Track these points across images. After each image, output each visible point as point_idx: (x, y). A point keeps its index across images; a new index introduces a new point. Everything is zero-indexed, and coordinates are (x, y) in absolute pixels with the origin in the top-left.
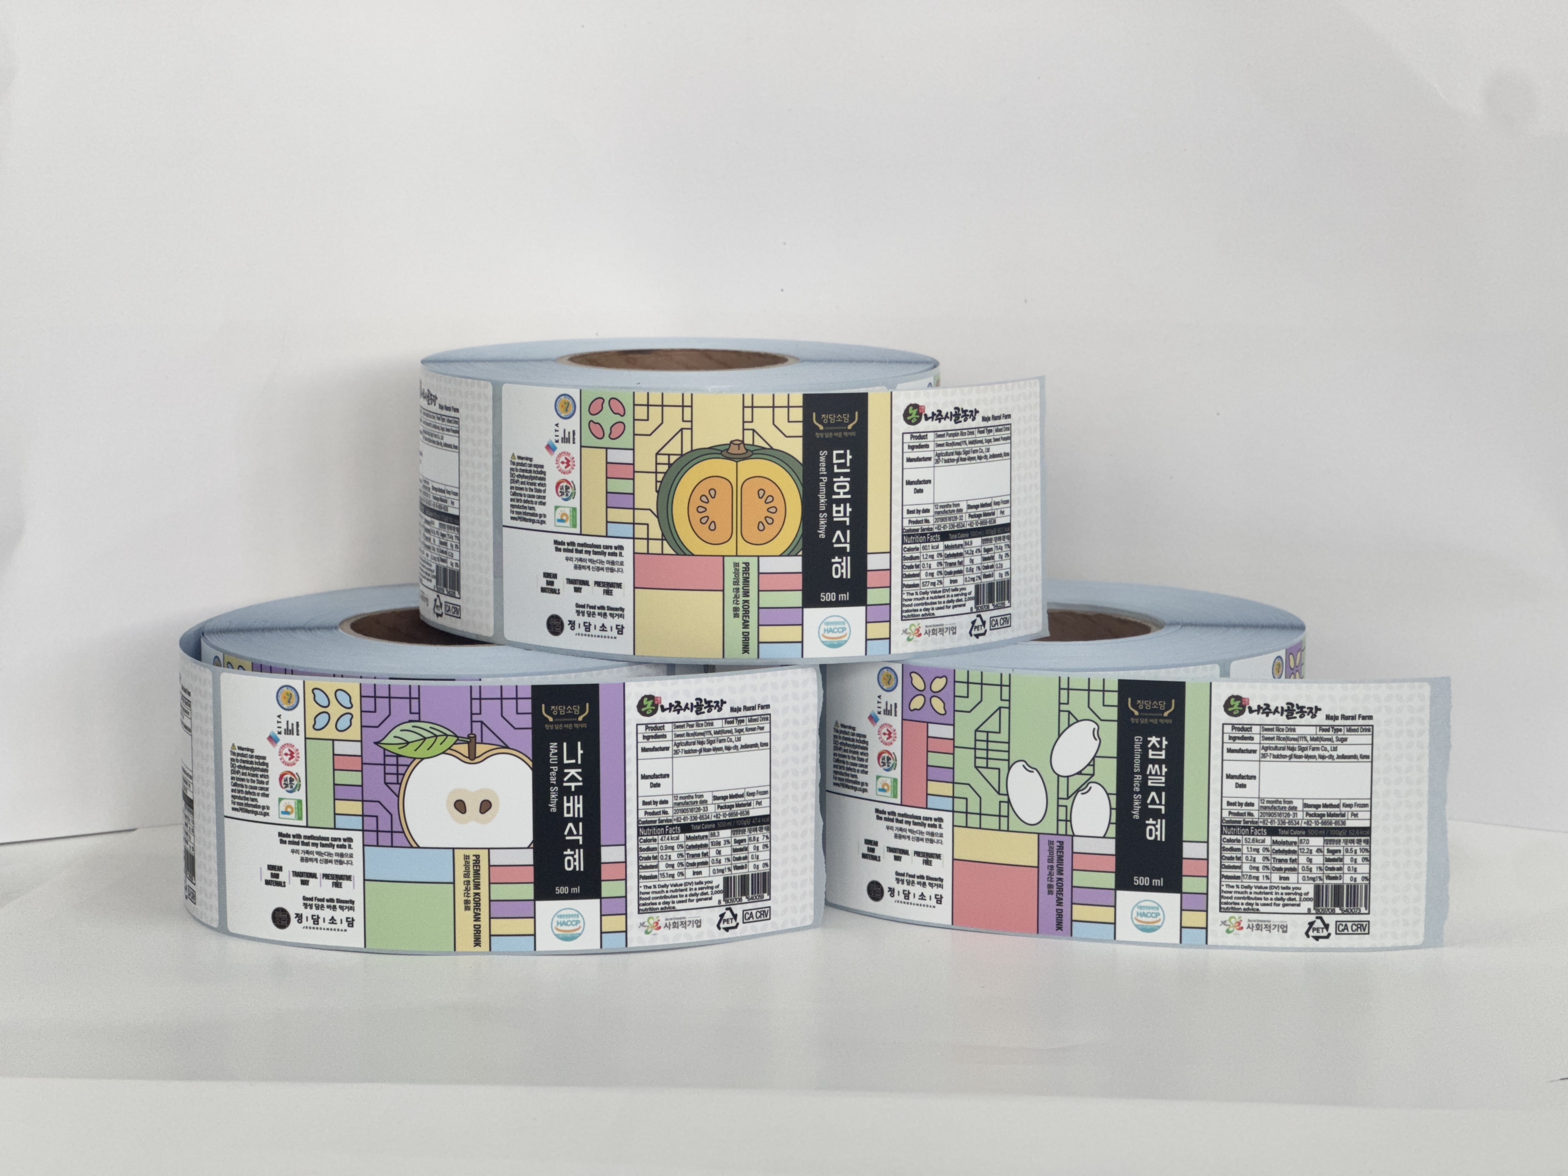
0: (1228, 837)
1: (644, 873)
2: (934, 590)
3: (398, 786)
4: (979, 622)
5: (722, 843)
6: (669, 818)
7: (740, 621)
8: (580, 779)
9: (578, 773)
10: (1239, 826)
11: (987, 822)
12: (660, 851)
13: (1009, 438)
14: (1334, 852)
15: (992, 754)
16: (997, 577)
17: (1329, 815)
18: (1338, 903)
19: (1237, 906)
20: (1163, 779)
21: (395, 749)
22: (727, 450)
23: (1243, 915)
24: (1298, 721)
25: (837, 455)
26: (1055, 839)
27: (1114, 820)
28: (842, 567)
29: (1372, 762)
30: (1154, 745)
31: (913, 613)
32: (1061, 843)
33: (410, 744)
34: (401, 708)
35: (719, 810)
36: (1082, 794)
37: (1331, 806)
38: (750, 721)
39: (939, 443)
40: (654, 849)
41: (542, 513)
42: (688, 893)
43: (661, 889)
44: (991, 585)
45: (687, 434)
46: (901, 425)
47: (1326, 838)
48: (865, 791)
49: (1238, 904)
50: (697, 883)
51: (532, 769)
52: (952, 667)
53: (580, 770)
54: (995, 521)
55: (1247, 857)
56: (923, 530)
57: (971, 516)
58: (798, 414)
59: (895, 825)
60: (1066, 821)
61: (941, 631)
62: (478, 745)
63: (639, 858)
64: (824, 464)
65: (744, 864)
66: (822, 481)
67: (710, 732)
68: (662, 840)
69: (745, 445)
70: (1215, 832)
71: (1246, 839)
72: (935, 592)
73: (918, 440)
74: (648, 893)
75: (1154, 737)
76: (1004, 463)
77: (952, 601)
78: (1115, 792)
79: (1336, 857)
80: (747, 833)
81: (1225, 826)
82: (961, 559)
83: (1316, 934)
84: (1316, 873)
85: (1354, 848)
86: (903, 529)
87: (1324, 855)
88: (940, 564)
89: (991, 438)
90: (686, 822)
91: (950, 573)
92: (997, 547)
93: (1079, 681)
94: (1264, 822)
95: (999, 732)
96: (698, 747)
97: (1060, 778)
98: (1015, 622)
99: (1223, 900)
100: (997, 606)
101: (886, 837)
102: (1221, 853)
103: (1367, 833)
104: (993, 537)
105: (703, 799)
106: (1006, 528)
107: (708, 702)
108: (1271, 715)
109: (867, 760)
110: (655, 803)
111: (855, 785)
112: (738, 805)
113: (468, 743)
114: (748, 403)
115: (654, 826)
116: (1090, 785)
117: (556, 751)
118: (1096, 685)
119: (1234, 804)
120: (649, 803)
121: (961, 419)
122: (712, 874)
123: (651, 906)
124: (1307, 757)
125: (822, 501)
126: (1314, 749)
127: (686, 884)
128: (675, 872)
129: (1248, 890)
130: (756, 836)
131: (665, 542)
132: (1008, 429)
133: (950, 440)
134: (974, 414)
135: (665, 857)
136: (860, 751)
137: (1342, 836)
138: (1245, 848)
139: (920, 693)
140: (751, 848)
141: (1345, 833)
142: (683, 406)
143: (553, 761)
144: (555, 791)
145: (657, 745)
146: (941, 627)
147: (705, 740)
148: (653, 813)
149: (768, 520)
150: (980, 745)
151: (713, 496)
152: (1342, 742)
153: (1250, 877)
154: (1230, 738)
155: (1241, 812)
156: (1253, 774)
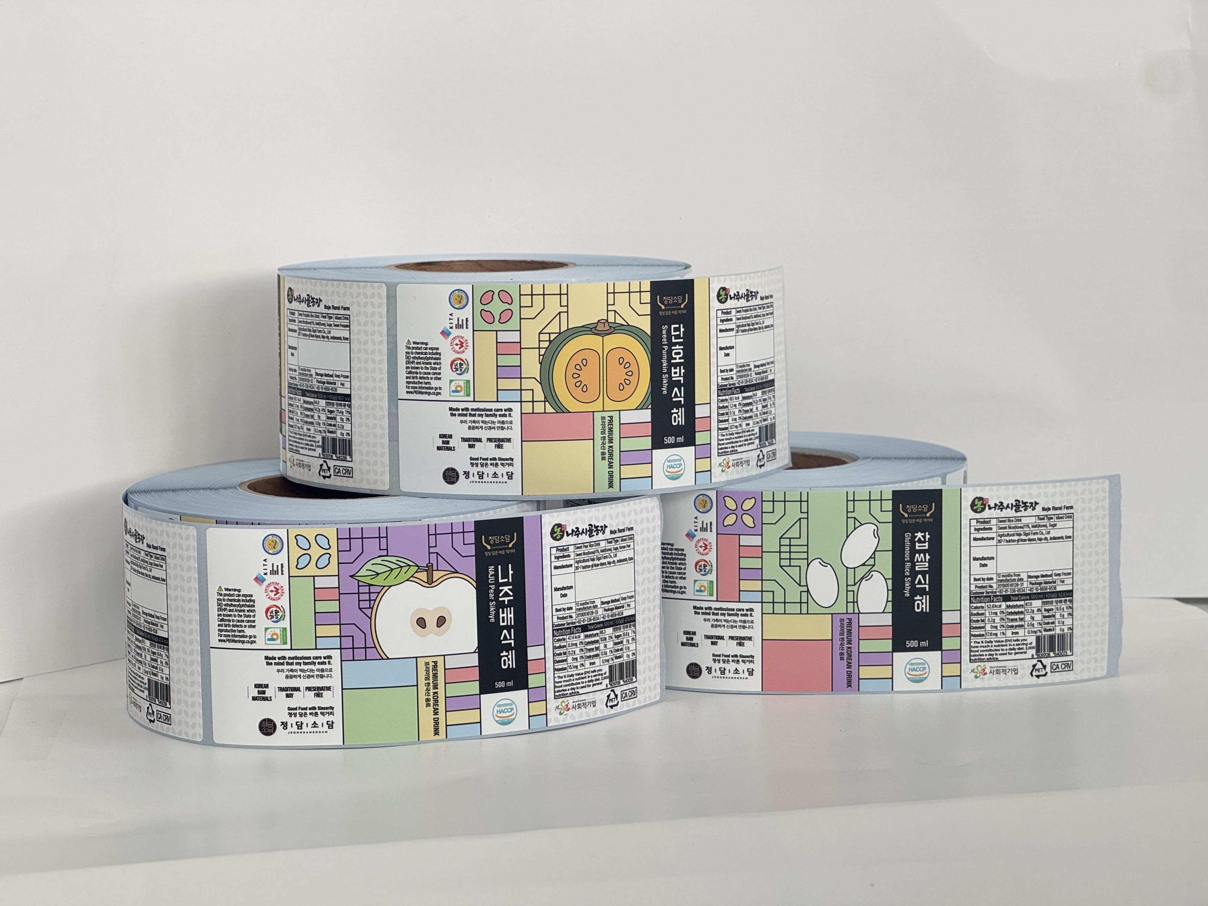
1: (558, 666)
2: (737, 431)
3: (370, 610)
4: (761, 456)
5: (608, 638)
6: (574, 621)
7: (606, 462)
8: (511, 594)
9: (509, 589)
10: (982, 596)
11: (790, 608)
12: (568, 648)
13: (773, 313)
14: (1048, 610)
15: (793, 556)
16: (769, 421)
17: (1045, 583)
18: (1051, 649)
19: (982, 657)
20: (927, 564)
21: (368, 580)
22: (596, 327)
23: (986, 663)
24: (1023, 513)
25: (674, 328)
26: (845, 617)
27: (890, 599)
28: (678, 417)
29: (1073, 541)
30: (919, 538)
31: (725, 450)
32: (850, 619)
33: (380, 575)
34: (372, 546)
35: (605, 613)
36: (866, 580)
37: (1046, 576)
38: (622, 541)
39: (738, 317)
40: (564, 646)
41: (437, 386)
42: (587, 680)
43: (569, 678)
44: (766, 427)
45: (564, 316)
46: (715, 304)
47: (1043, 600)
48: (684, 593)
49: (983, 655)
50: (593, 672)
51: (476, 589)
52: (759, 490)
53: (511, 587)
54: (768, 378)
55: (989, 619)
56: (730, 385)
57: (756, 374)
58: (647, 297)
59: (712, 617)
60: (854, 602)
61: (741, 463)
62: (434, 572)
63: (554, 655)
64: (665, 336)
65: (621, 655)
66: (664, 349)
67: (598, 550)
68: (569, 639)
69: (608, 323)
70: (966, 603)
71: (988, 606)
72: (737, 433)
73: (726, 315)
74: (561, 682)
75: (920, 533)
76: (771, 333)
77: (747, 440)
78: (891, 577)
79: (1050, 614)
80: (622, 630)
81: (972, 597)
82: (751, 407)
83: (1037, 673)
84: (1036, 627)
85: (1062, 607)
86: (718, 385)
87: (1042, 613)
88: (740, 411)
89: (765, 313)
90: (585, 623)
91: (746, 418)
92: (768, 397)
93: (862, 493)
94: (1000, 592)
95: (800, 538)
96: (590, 563)
97: (849, 570)
98: (777, 455)
99: (972, 654)
100: (769, 443)
101: (703, 628)
102: (970, 618)
103: (1071, 594)
104: (767, 389)
105: (594, 604)
106: (773, 383)
107: (596, 527)
108: (1004, 510)
109: (685, 569)
110: (564, 609)
111: (675, 590)
112: (616, 608)
113: (427, 571)
114: (611, 290)
115: (564, 628)
116: (872, 573)
117: (493, 573)
118: (875, 496)
119: (979, 580)
120: (560, 610)
121: (749, 298)
122: (601, 664)
123: (563, 692)
124: (1030, 540)
125: (664, 365)
126: (1034, 534)
127: (585, 673)
129: (990, 644)
130: (628, 632)
131: (547, 403)
132: (772, 306)
133: (744, 314)
134: (756, 294)
135: (571, 652)
136: (678, 562)
137: (1054, 598)
138: (987, 612)
139: (733, 512)
140: (625, 642)
141: (1056, 596)
142: (561, 294)
143: (491, 581)
144: (493, 605)
145: (565, 563)
146: (741, 460)
147: (595, 557)
148: (563, 618)
149: (627, 382)
150: (783, 549)
151: (585, 364)
152: (1053, 527)
153: (991, 634)
154: (976, 529)
155: (984, 585)
156: (992, 556)
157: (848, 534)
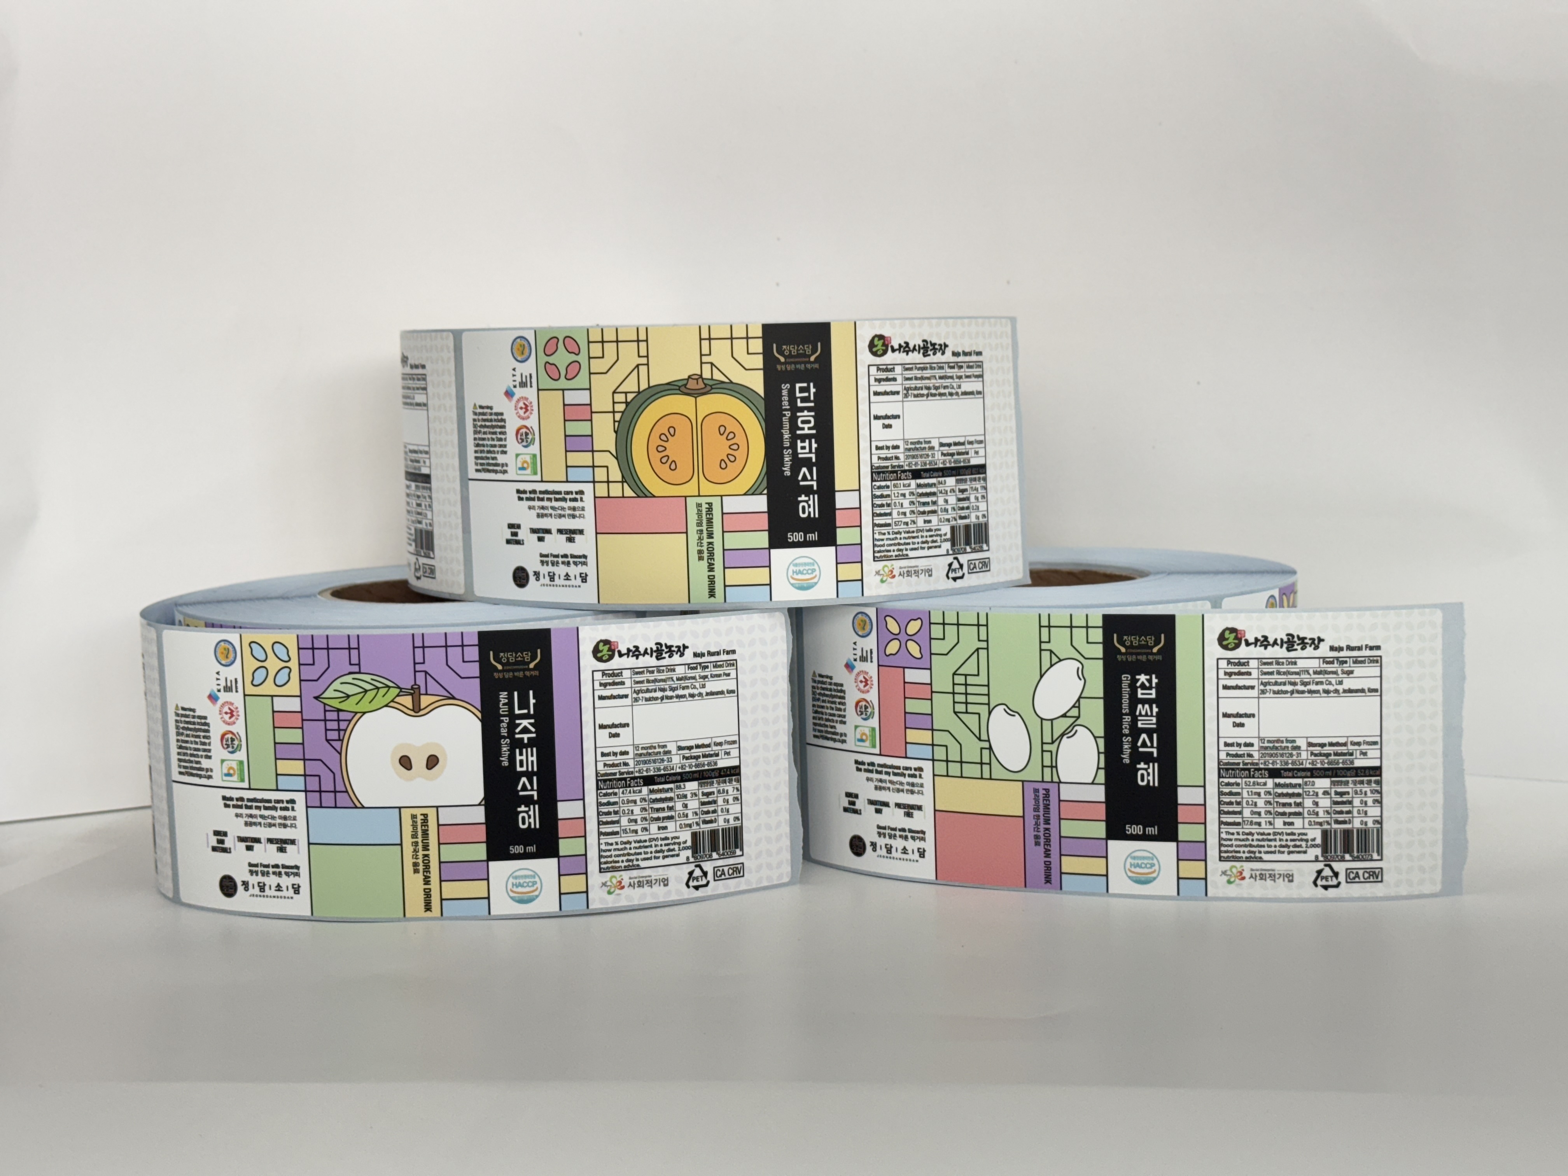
0: (1226, 780)
1: (605, 829)
2: (907, 530)
3: (339, 743)
4: (956, 565)
5: (689, 796)
6: (630, 770)
7: (704, 563)
8: (533, 730)
9: (530, 724)
10: (1238, 769)
11: (969, 770)
12: (621, 805)
13: (981, 376)
14: (1341, 794)
15: (971, 699)
16: (973, 519)
17: (1336, 754)
18: (1347, 849)
19: (1238, 855)
20: (1154, 720)
21: (335, 704)
22: (685, 385)
23: (1244, 863)
24: (1299, 653)
25: (800, 388)
26: (1041, 786)
27: (1102, 765)
28: (809, 506)
29: (1381, 696)
30: (1143, 683)
31: (886, 553)
32: (1047, 790)
33: (351, 698)
34: (340, 659)
35: (685, 761)
36: (1068, 737)
37: (1338, 744)
38: (715, 667)
39: (907, 376)
40: (615, 803)
41: (504, 462)
42: (653, 849)
43: (623, 846)
44: (967, 527)
45: (643, 369)
46: (866, 357)
47: (1333, 779)
48: (844, 741)
49: (1239, 852)
50: (663, 839)
51: (483, 721)
52: (927, 609)
53: (532, 721)
54: (969, 461)
55: (1247, 801)
56: (893, 467)
57: (943, 454)
58: (757, 345)
59: (875, 776)
60: (1052, 767)
61: (916, 572)
62: (422, 697)
63: (599, 814)
64: (786, 398)
65: (713, 818)
66: (785, 415)
67: (672, 678)
68: (623, 793)
69: (703, 379)
70: (1212, 775)
71: (1245, 783)
72: (908, 532)
73: (885, 373)
74: (610, 850)
75: (1143, 675)
76: (977, 402)
77: (927, 542)
78: (1102, 734)
79: (1345, 800)
80: (716, 785)
81: (1223, 769)
82: (934, 499)
83: (1324, 883)
84: (1322, 817)
85: (1364, 790)
86: (872, 467)
87: (1331, 798)
88: (912, 503)
89: (963, 374)
90: (649, 774)
91: (924, 513)
92: (972, 488)
93: (1061, 619)
94: (1264, 763)
95: (978, 675)
96: (659, 694)
97: (1044, 721)
98: (994, 566)
99: (1223, 849)
100: (974, 548)
101: (866, 790)
102: (1219, 798)
103: (1378, 773)
104: (968, 477)
105: (666, 750)
106: (981, 469)
107: (669, 647)
108: (1269, 648)
109: (845, 710)
110: (615, 754)
111: (834, 737)
112: (705, 756)
113: (411, 694)
114: (705, 335)
115: (614, 779)
116: (1076, 728)
117: (506, 701)
118: (1079, 621)
119: (1232, 745)
120: (608, 755)
121: (929, 352)
122: (678, 829)
123: (613, 865)
124: (1310, 692)
125: (786, 436)
126: (1317, 683)
127: (651, 840)
128: (639, 828)
129: (1250, 837)
130: (726, 788)
131: (625, 484)
132: (979, 366)
133: (919, 373)
134: (943, 348)
135: (627, 812)
136: (838, 700)
137: (1351, 777)
138: (1245, 792)
139: (895, 636)
140: (720, 801)
141: (1354, 773)
142: (638, 341)
143: (503, 711)
144: (506, 744)
145: (615, 692)
146: (915, 569)
147: (666, 687)
148: (613, 765)
149: (730, 458)
150: (958, 689)
151: (672, 434)
152: (1348, 675)
153: (1251, 823)
154: (1226, 673)
155: (1239, 753)
156: (1252, 712)
157: (1043, 672)
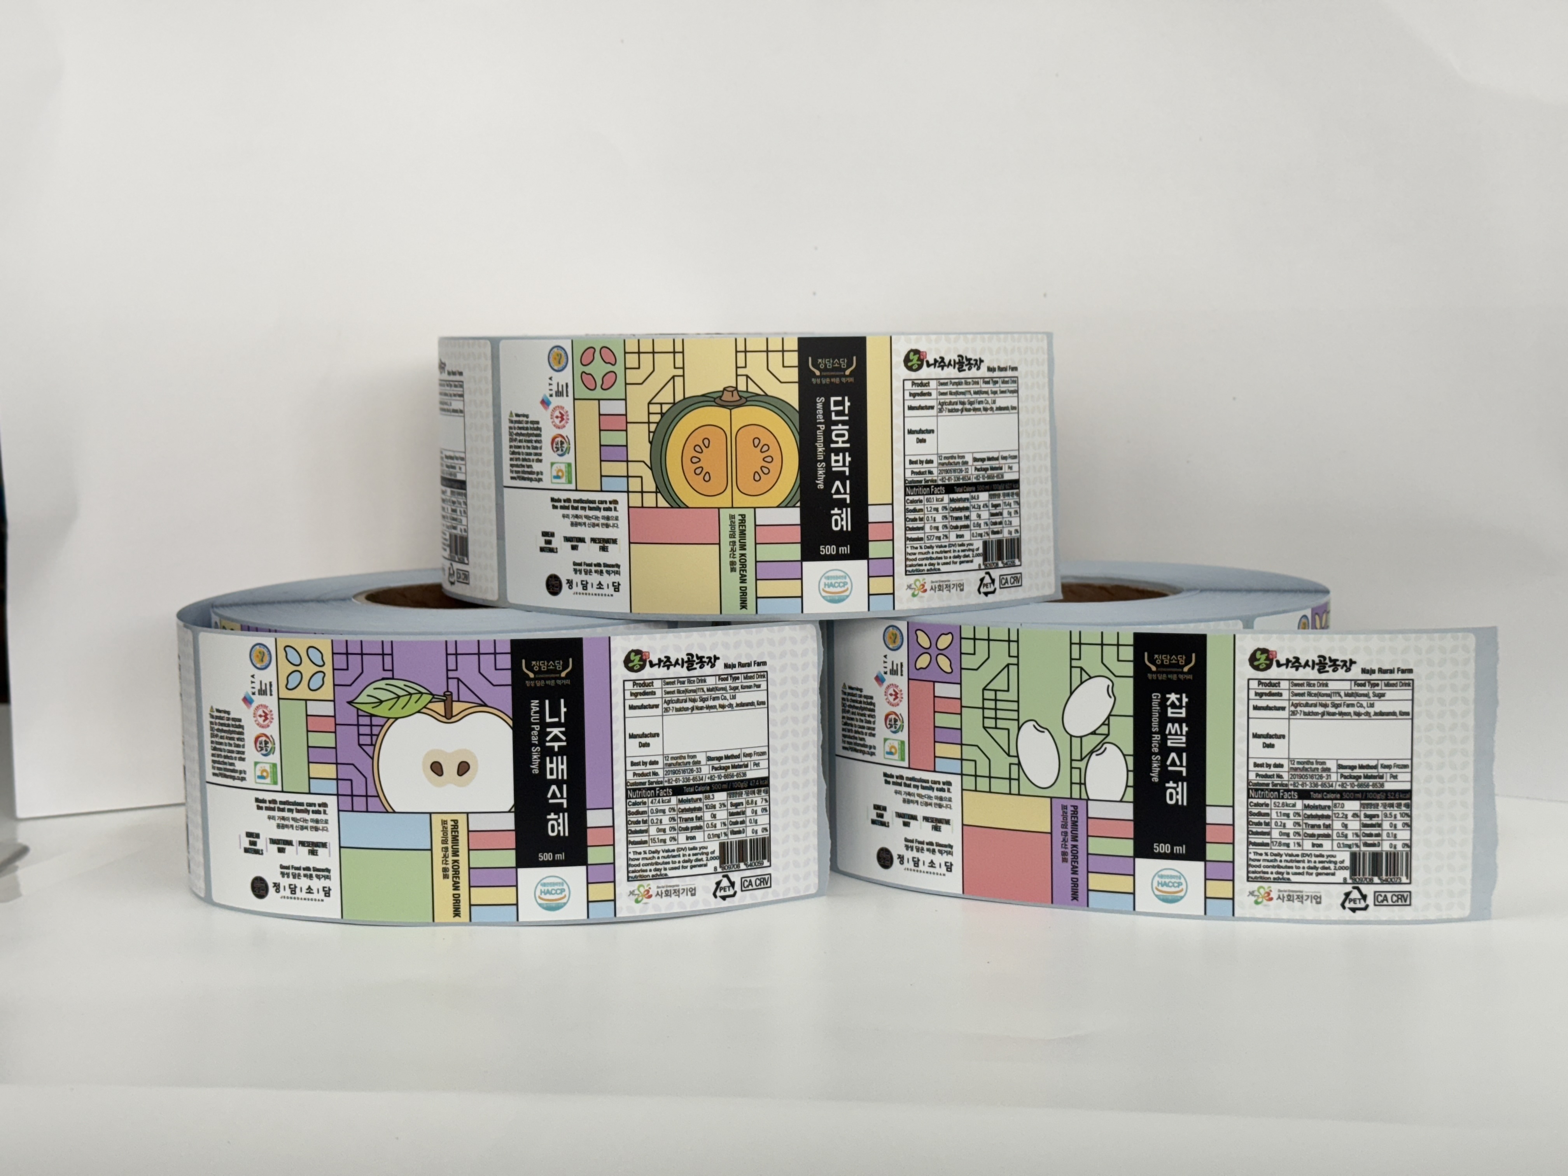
0: (1255, 801)
1: (633, 838)
2: (940, 544)
3: (372, 748)
4: (987, 580)
5: (718, 806)
6: (660, 780)
7: (737, 575)
8: (564, 738)
9: (561, 732)
10: (1267, 789)
11: (997, 785)
12: (650, 814)
13: (1016, 391)
14: (1371, 817)
15: (1000, 714)
16: (1006, 534)
17: (1366, 777)
18: (1376, 872)
19: (1266, 876)
20: (1184, 739)
21: (368, 709)
22: (720, 397)
23: (1272, 884)
24: (1331, 675)
25: (835, 401)
26: (1069, 803)
27: (1131, 783)
28: (842, 519)
29: (1412, 719)
30: (1173, 702)
31: (917, 568)
32: (1076, 807)
33: (384, 703)
34: (373, 665)
35: (714, 771)
36: (1097, 755)
37: (1368, 767)
38: (745, 678)
39: (942, 391)
40: (644, 813)
41: (539, 470)
42: (682, 859)
43: (651, 855)
44: (1000, 542)
45: (679, 381)
46: (901, 372)
47: (1363, 802)
48: (873, 754)
49: (1267, 873)
50: (691, 849)
51: (514, 728)
52: (958, 623)
53: (563, 729)
54: (1002, 476)
55: (1276, 822)
56: (927, 481)
57: (977, 469)
58: (793, 359)
59: (903, 789)
60: (1080, 784)
61: (948, 586)
62: (454, 704)
63: (627, 823)
64: (821, 411)
65: (741, 829)
66: (819, 429)
67: (703, 689)
68: (652, 802)
69: (738, 391)
70: (1241, 796)
71: (1274, 803)
72: (941, 547)
73: (920, 388)
74: (638, 859)
75: (1173, 694)
76: (1012, 417)
77: (958, 557)
78: (1131, 752)
79: (1374, 822)
80: (744, 796)
81: (1252, 789)
82: (967, 514)
83: (1352, 905)
84: (1351, 839)
85: (1394, 813)
86: (905, 480)
87: (1360, 820)
88: (945, 517)
89: (998, 389)
90: (678, 784)
91: (956, 527)
92: (1005, 503)
93: (1092, 636)
94: (1294, 785)
95: (1008, 691)
96: (689, 705)
97: (1073, 738)
98: (1025, 581)
99: (1251, 869)
100: (1006, 564)
101: (894, 803)
102: (1248, 818)
104: (1001, 492)
105: (696, 760)
106: (1014, 484)
107: (701, 658)
108: (1301, 669)
109: (874, 723)
110: (645, 764)
111: (863, 749)
112: (734, 767)
113: (444, 701)
114: (741, 347)
115: (644, 788)
116: (1105, 746)
117: (538, 709)
118: (1110, 639)
119: (1261, 765)
120: (638, 764)
121: (965, 368)
122: (706, 839)
124: (1341, 714)
125: (820, 450)
126: (1348, 706)
127: (679, 850)
128: (667, 837)
129: (1278, 858)
130: (754, 799)
131: (659, 495)
132: (1014, 382)
133: (954, 389)
134: (978, 363)
135: (655, 821)
136: (868, 713)
137: (1381, 799)
138: (1274, 812)
139: (926, 651)
140: (749, 812)
141: (1384, 797)
142: (674, 352)
143: (534, 719)
144: (537, 752)
145: (646, 702)
146: (947, 583)
147: (697, 697)
148: (643, 775)
149: (764, 470)
150: (988, 704)
151: (707, 445)
152: (1380, 697)
153: (1280, 844)
154: (1256, 694)
155: (1269, 773)
156: (1282, 733)
157: (1073, 689)
